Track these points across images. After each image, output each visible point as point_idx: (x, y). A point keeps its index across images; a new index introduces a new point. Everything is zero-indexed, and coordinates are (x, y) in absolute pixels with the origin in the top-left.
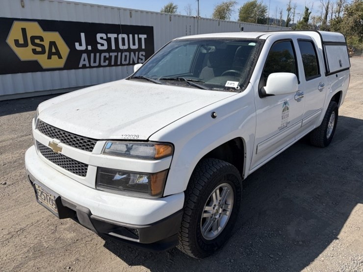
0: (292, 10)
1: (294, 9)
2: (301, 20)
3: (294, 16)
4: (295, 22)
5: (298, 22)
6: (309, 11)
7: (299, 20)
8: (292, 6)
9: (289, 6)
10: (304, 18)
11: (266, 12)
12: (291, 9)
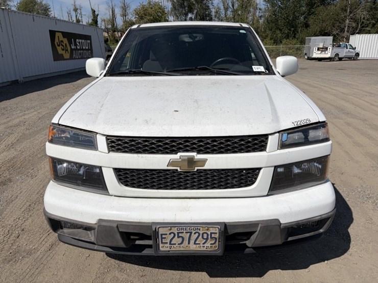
0: (79, 11)
1: (80, 10)
2: (90, 22)
3: (81, 17)
4: (84, 23)
5: (87, 23)
6: (96, 13)
7: (87, 21)
8: (78, 7)
9: (75, 6)
10: (93, 20)
11: (50, 11)
12: (77, 9)
